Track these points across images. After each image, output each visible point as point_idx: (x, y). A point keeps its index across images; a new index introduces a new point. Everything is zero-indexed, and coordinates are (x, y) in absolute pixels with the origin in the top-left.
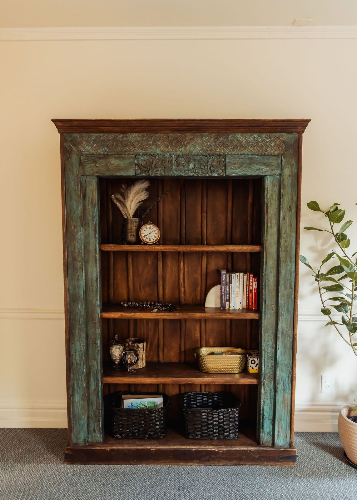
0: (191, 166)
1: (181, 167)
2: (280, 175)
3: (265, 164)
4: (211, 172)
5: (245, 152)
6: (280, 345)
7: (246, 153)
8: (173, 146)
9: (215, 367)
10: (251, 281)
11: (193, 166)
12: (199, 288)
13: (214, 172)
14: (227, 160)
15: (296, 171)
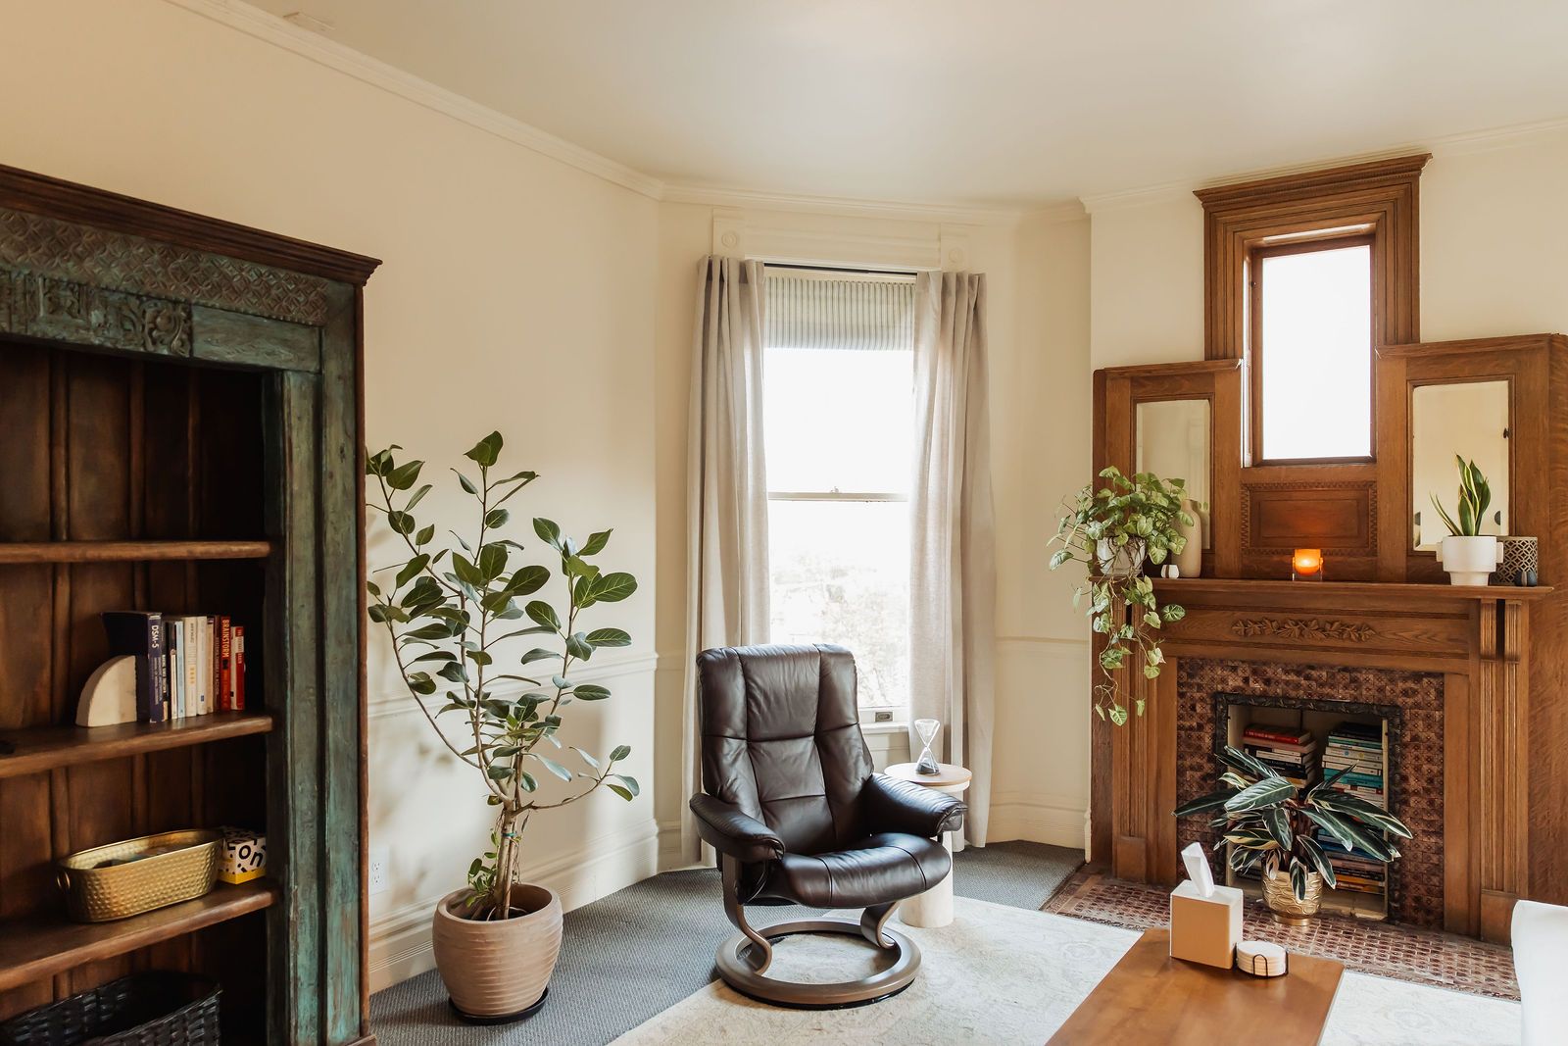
0: (96, 317)
1: (66, 317)
2: (319, 373)
3: (285, 342)
4: (154, 343)
5: (241, 305)
6: (332, 786)
7: (242, 310)
8: (40, 251)
9: (142, 895)
10: (226, 636)
11: (102, 320)
12: (46, 674)
13: (161, 342)
14: (196, 318)
15: (351, 368)
